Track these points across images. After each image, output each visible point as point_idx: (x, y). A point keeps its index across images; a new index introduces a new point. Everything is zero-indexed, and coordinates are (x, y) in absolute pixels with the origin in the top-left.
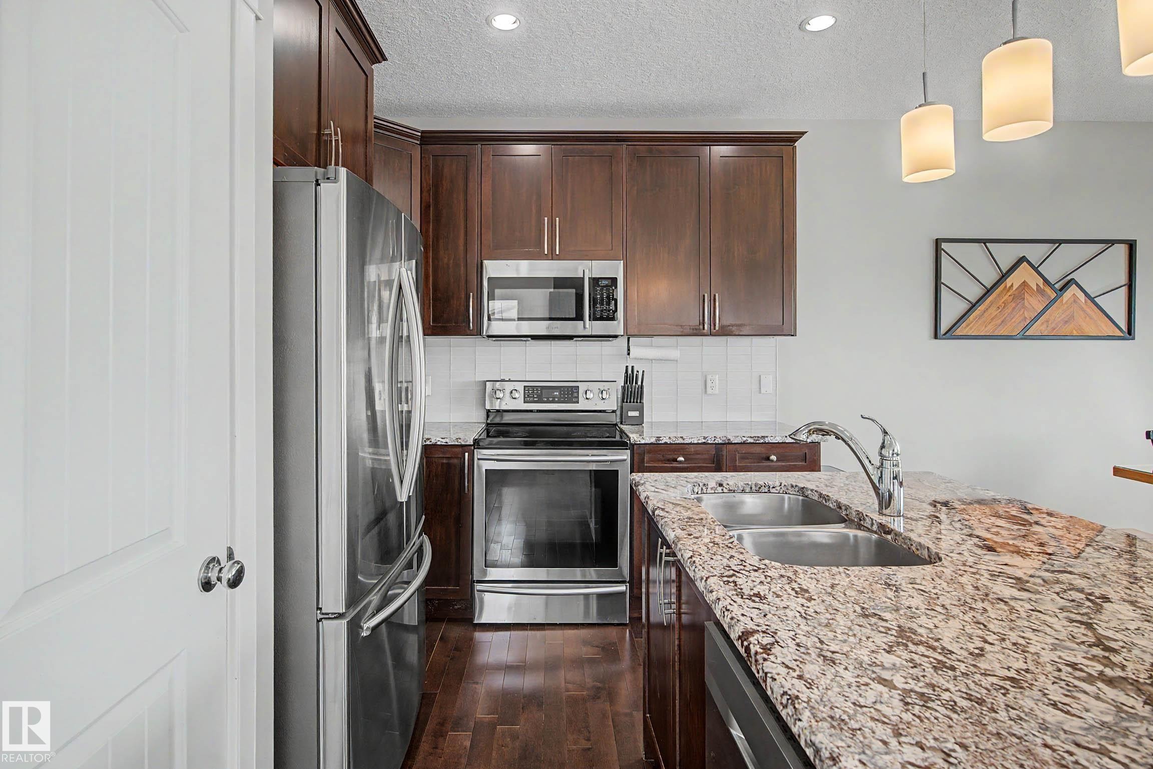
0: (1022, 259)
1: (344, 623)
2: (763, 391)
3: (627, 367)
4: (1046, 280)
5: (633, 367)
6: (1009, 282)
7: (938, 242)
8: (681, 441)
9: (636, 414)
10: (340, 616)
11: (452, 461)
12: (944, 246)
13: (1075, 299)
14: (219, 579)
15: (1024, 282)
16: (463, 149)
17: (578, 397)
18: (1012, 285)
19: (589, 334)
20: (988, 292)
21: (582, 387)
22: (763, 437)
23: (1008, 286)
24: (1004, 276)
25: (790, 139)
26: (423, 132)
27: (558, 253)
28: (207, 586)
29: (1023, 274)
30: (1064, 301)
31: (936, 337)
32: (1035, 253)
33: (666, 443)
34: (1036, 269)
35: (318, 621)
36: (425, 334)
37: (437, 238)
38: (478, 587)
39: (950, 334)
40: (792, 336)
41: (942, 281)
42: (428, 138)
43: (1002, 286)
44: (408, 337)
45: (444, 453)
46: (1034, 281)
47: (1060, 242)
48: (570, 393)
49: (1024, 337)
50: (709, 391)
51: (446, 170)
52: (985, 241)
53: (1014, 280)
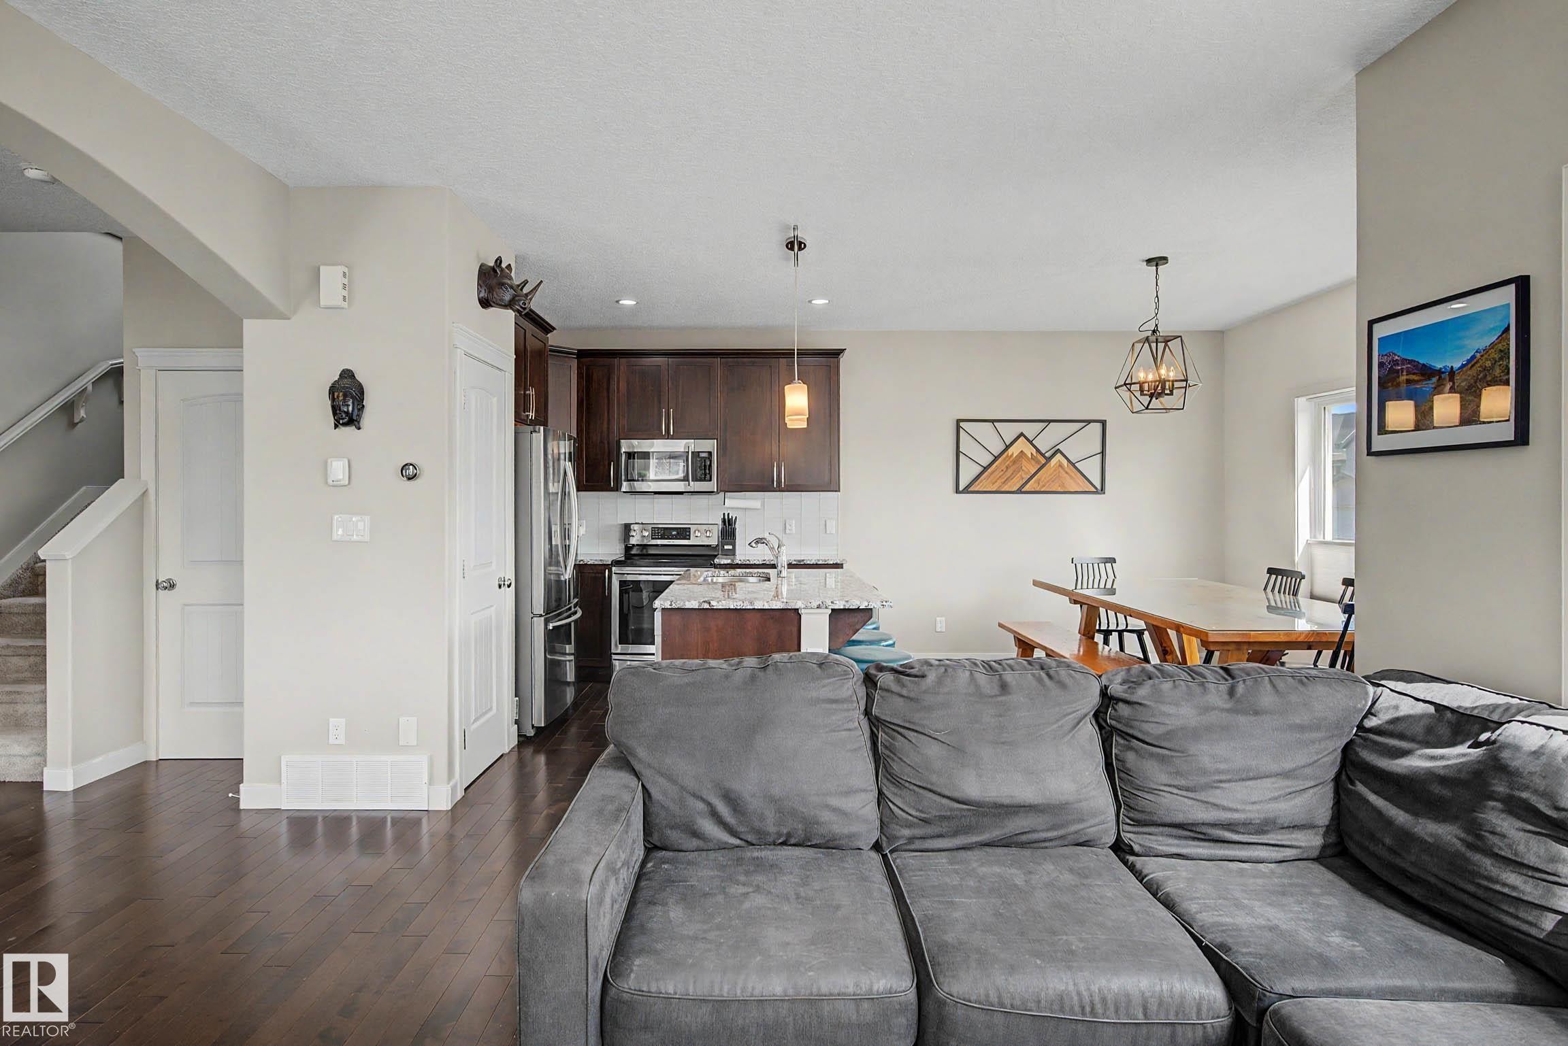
0: (1022, 434)
1: (543, 618)
2: (828, 532)
3: (724, 514)
4: (1038, 450)
5: (728, 514)
6: (1010, 451)
7: (958, 421)
8: (748, 562)
9: (730, 547)
10: (541, 616)
11: (597, 575)
12: (962, 424)
13: (1061, 466)
14: (504, 584)
15: (1022, 451)
16: (607, 361)
17: (689, 536)
18: (1013, 454)
19: (693, 490)
20: (996, 458)
21: (693, 528)
22: (803, 560)
23: (1009, 455)
24: (1008, 447)
25: (836, 354)
26: (579, 350)
27: (672, 434)
28: (500, 586)
29: (1021, 445)
30: (1052, 466)
31: (957, 491)
32: (1030, 430)
33: (737, 564)
34: (1031, 442)
35: (532, 618)
36: (578, 490)
37: (588, 423)
38: (614, 657)
39: (967, 490)
40: (836, 491)
41: (961, 450)
42: (582, 354)
43: (1006, 454)
44: (569, 492)
45: (592, 569)
46: (1029, 451)
47: (1050, 421)
48: (684, 533)
49: (1020, 491)
50: (787, 531)
51: (595, 375)
52: (993, 421)
53: (1014, 451)
